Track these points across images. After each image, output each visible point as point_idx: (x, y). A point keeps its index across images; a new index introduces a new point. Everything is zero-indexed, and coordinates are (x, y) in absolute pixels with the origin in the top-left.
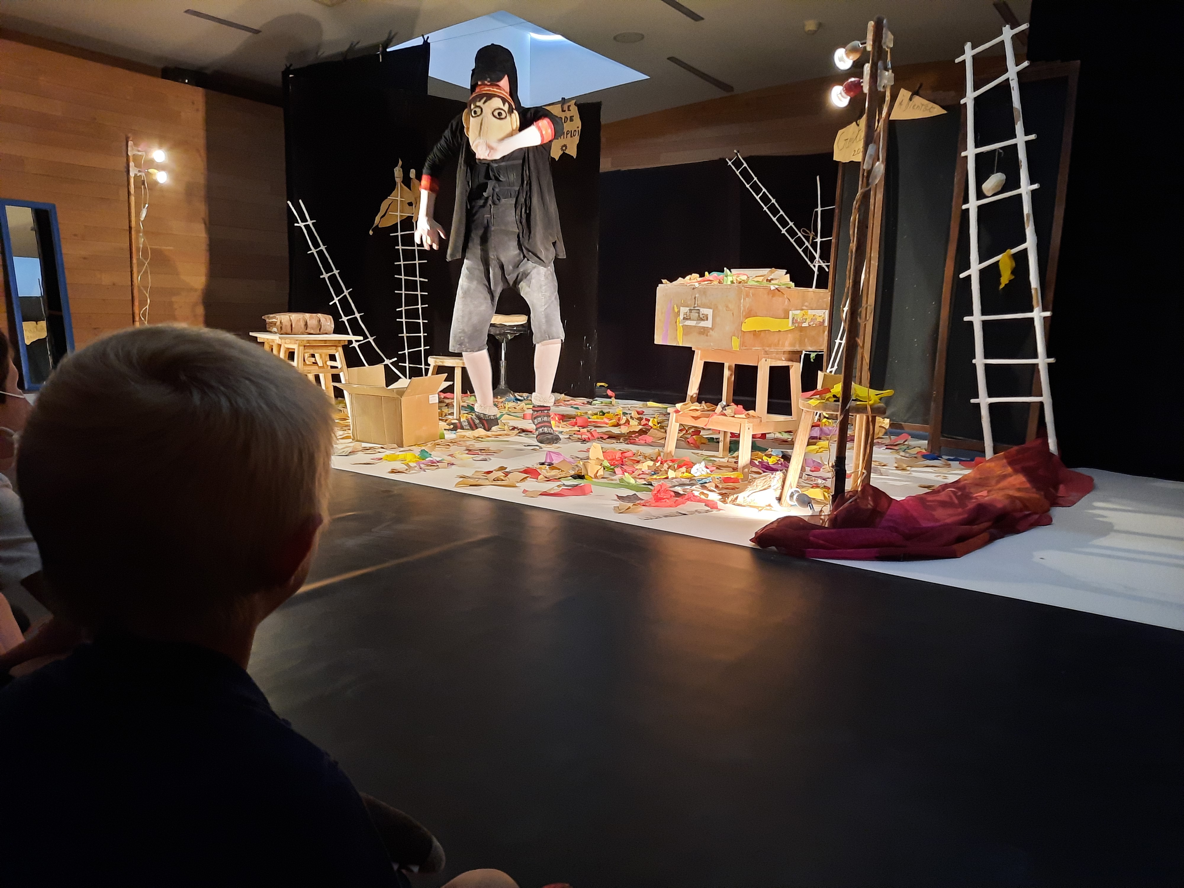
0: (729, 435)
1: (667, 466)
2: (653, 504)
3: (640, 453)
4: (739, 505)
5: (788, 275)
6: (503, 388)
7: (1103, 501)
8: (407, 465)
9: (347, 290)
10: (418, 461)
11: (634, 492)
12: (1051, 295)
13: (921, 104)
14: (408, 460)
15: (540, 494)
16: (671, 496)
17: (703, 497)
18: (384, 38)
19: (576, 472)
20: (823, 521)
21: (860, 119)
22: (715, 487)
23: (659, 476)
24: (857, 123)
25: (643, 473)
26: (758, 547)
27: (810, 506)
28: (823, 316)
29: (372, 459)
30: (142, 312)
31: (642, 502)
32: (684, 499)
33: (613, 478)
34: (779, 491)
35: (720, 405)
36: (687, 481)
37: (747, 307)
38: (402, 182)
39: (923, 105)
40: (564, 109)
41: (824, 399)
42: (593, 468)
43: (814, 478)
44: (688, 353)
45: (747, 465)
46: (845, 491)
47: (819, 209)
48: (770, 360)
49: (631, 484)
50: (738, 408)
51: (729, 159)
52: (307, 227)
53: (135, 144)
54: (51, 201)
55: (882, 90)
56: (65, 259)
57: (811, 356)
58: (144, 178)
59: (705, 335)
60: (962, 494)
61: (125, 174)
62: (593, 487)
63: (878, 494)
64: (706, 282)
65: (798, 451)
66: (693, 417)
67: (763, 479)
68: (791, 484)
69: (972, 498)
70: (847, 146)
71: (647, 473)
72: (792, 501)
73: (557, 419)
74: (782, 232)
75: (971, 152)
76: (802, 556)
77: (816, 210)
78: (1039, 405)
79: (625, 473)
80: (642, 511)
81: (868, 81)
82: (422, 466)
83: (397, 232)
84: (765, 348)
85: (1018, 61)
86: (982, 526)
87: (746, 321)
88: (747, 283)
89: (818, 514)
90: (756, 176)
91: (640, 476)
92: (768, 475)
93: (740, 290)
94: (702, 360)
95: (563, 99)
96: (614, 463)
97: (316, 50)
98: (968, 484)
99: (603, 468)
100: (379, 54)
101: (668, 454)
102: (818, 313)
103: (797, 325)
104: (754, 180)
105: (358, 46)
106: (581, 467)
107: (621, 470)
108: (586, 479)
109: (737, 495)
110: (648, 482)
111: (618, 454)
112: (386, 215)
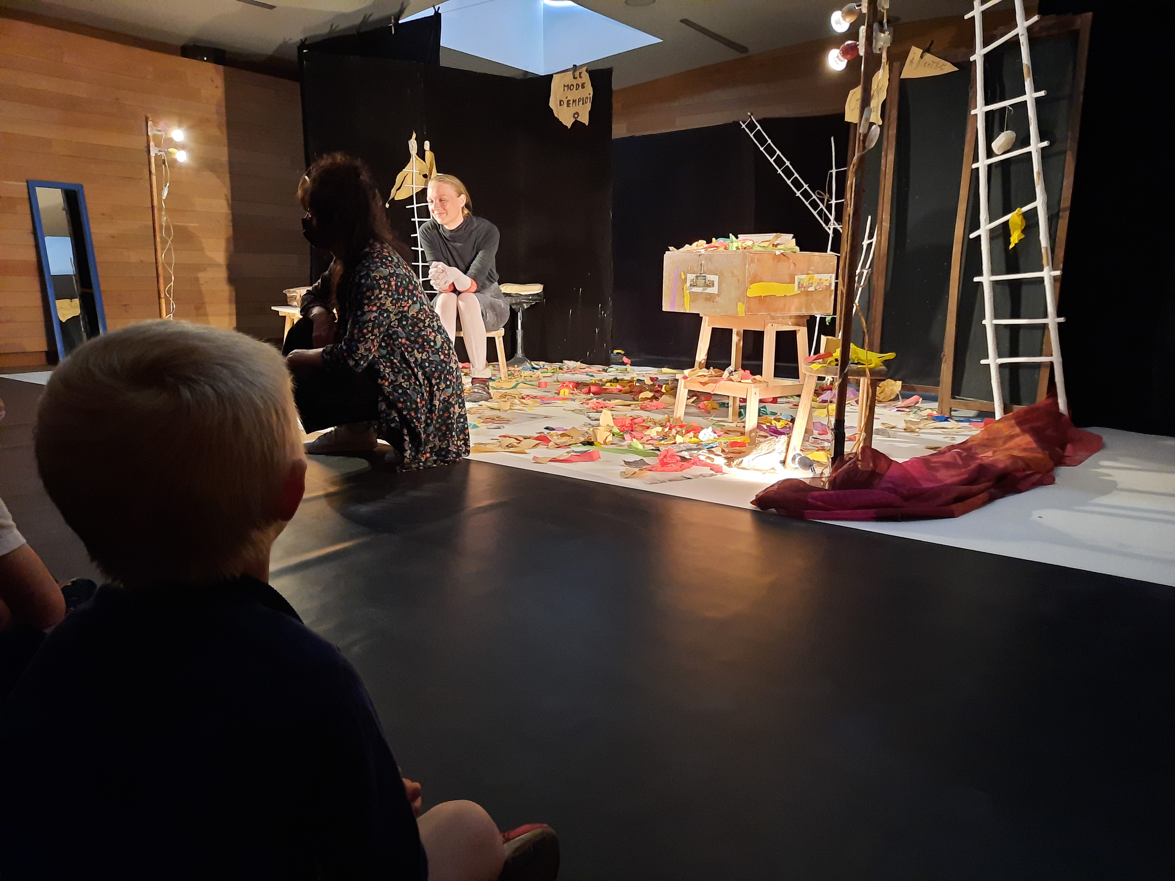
0: (738, 400)
1: (676, 432)
2: (659, 468)
3: (649, 419)
4: (743, 468)
5: (794, 240)
6: (520, 357)
7: (1110, 460)
11: (641, 458)
12: (1061, 253)
13: (932, 61)
15: (550, 460)
16: (677, 461)
17: (708, 461)
18: (397, 10)
19: (586, 439)
20: (824, 483)
22: (722, 451)
23: (667, 442)
25: (652, 439)
26: (759, 510)
27: (811, 468)
28: (830, 280)
30: (167, 289)
31: (649, 466)
32: (690, 463)
33: (622, 444)
34: (783, 455)
35: (728, 370)
36: (694, 446)
37: (752, 273)
38: (417, 154)
39: (934, 62)
40: (575, 77)
41: (826, 363)
42: (602, 435)
43: (820, 441)
44: (696, 320)
45: (754, 429)
46: (845, 454)
47: (834, 171)
48: (776, 325)
49: (639, 449)
50: (745, 373)
51: (743, 122)
53: (155, 123)
54: (78, 181)
55: (878, 52)
56: (94, 238)
57: (827, 320)
58: (164, 157)
59: (712, 301)
60: (967, 455)
61: (146, 154)
62: (601, 453)
63: (877, 455)
64: (713, 249)
65: (802, 414)
66: (700, 383)
67: (769, 443)
68: (794, 447)
69: (977, 459)
70: (858, 106)
71: (656, 438)
72: (796, 464)
73: (571, 387)
74: (797, 195)
75: (980, 110)
76: (801, 517)
77: (831, 171)
78: (1049, 365)
79: (633, 439)
80: (647, 475)
81: (864, 44)
83: (413, 204)
84: (770, 313)
85: (1028, 16)
86: (982, 486)
87: (751, 286)
88: (752, 248)
89: (819, 476)
90: (769, 138)
91: (649, 442)
92: (772, 439)
93: (745, 256)
94: (709, 326)
95: (575, 66)
96: (624, 429)
97: (330, 24)
98: (975, 445)
99: (612, 434)
100: (391, 26)
101: (677, 419)
102: (824, 277)
103: (803, 289)
104: (768, 143)
105: (371, 19)
106: (591, 434)
107: (630, 436)
108: (595, 446)
109: (742, 459)
110: (656, 448)
111: (628, 421)
112: (402, 187)
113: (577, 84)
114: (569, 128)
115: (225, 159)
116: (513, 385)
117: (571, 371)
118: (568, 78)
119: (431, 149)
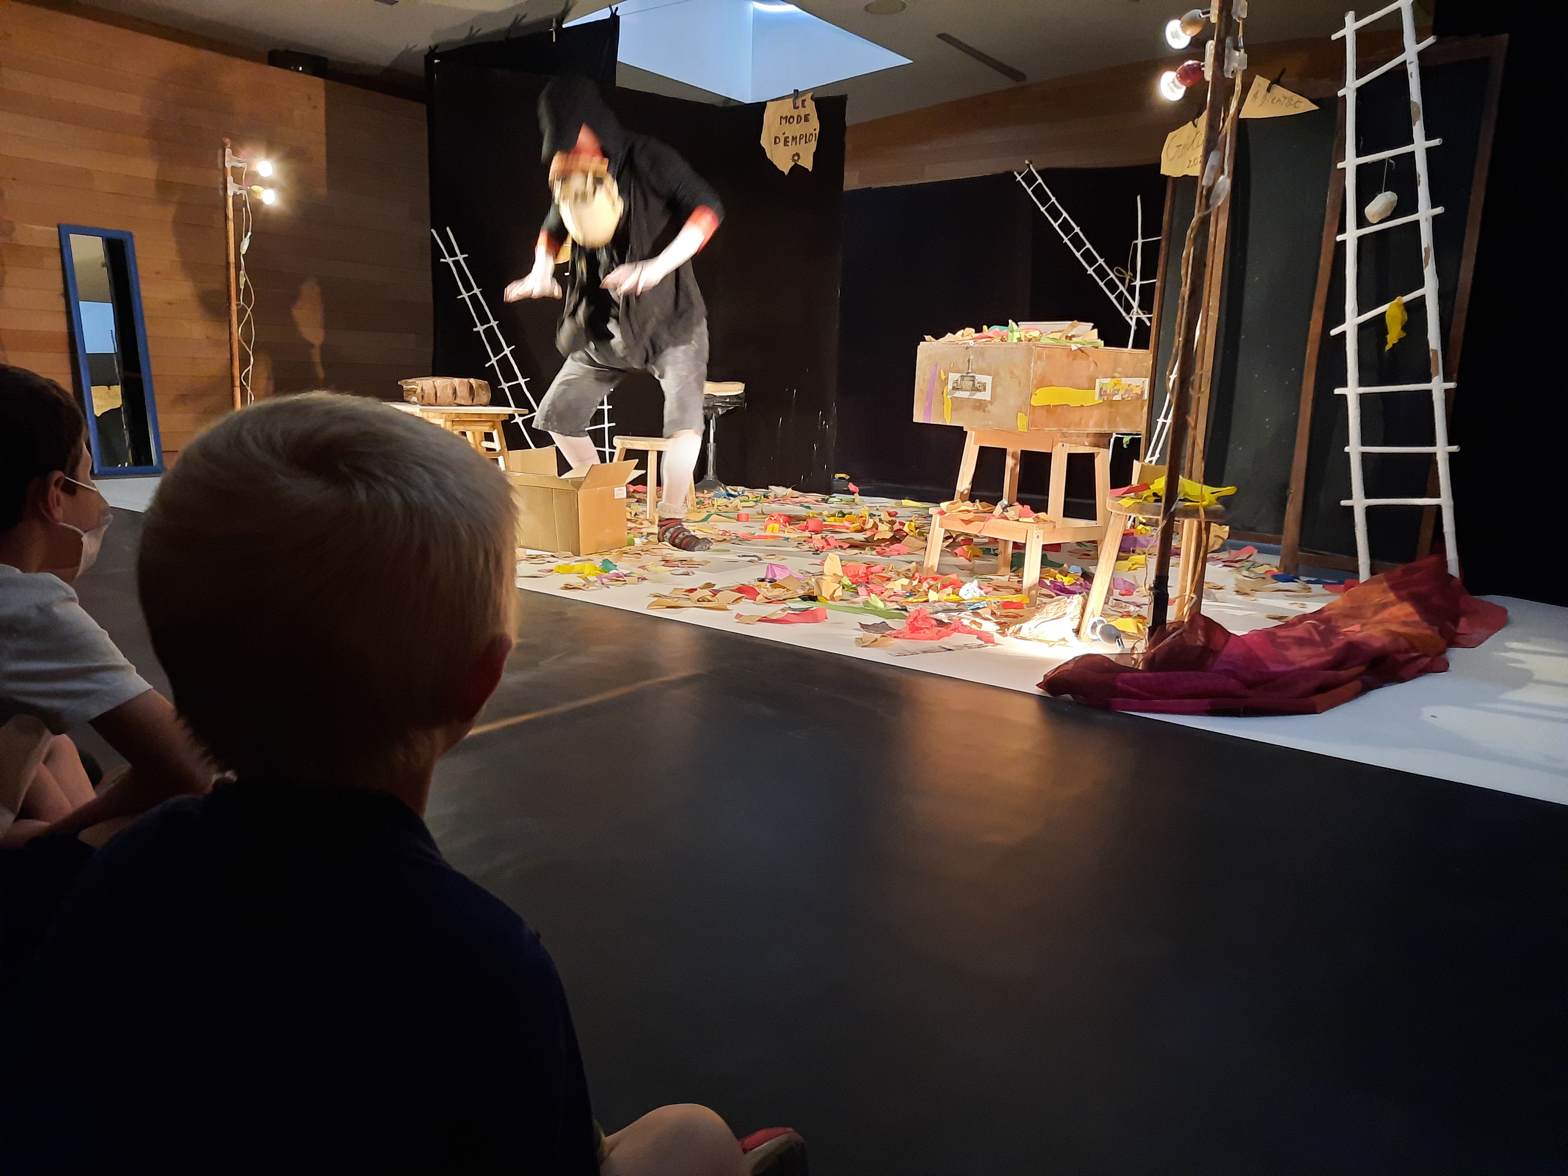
0: (1011, 545)
1: (928, 586)
2: (908, 635)
3: (891, 568)
4: (1023, 638)
5: (1096, 331)
6: (711, 479)
7: (1517, 640)
8: (585, 579)
9: (508, 347)
10: (600, 574)
11: (883, 620)
12: (1456, 362)
13: (1283, 96)
14: (586, 573)
15: (758, 619)
16: (932, 626)
17: (974, 626)
18: (558, 10)
19: (806, 592)
20: (1136, 661)
21: (1198, 117)
22: (992, 614)
23: (917, 599)
24: (1194, 123)
25: (895, 594)
26: (1048, 695)
27: (1118, 640)
28: (1141, 386)
29: (539, 571)
30: (243, 374)
31: (893, 632)
32: (949, 629)
33: (855, 600)
34: (1077, 621)
35: (1000, 504)
36: (954, 606)
37: (1038, 374)
39: (1285, 98)
40: (797, 105)
41: (1141, 499)
42: (829, 587)
43: (1124, 604)
44: (958, 435)
45: (1034, 585)
46: (1167, 622)
47: (1139, 242)
48: (1068, 444)
49: (879, 608)
50: (1024, 509)
51: (1018, 173)
52: (457, 263)
53: (234, 153)
54: (127, 228)
55: (1231, 77)
56: (146, 303)
57: (1124, 441)
58: (245, 198)
59: (981, 411)
60: (1325, 629)
62: (829, 612)
63: (1211, 626)
64: (984, 340)
65: (1104, 567)
66: (963, 520)
67: (1056, 605)
68: (1093, 612)
69: (1339, 634)
70: (1180, 155)
71: (900, 594)
72: (1094, 634)
73: (782, 521)
74: (1088, 273)
75: (1350, 162)
76: (1107, 708)
77: (1135, 242)
78: (1435, 509)
79: (871, 594)
80: (892, 644)
81: (1212, 64)
82: (605, 580)
84: (1061, 429)
85: (1420, 37)
86: (1352, 671)
87: (1037, 392)
88: (1039, 340)
89: (1129, 652)
90: (1054, 195)
91: (891, 599)
92: (1061, 599)
93: (1029, 351)
94: (976, 444)
95: (796, 91)
96: (857, 580)
97: (469, 27)
98: (1335, 615)
99: (841, 587)
100: (552, 31)
101: (929, 569)
102: (1135, 382)
103: (1105, 398)
104: (1052, 201)
105: (525, 21)
106: (813, 585)
107: (865, 590)
108: (819, 602)
109: (1020, 625)
110: (902, 607)
111: (862, 569)
113: (799, 116)
114: (786, 173)
116: (703, 516)
117: (780, 500)
118: (787, 108)
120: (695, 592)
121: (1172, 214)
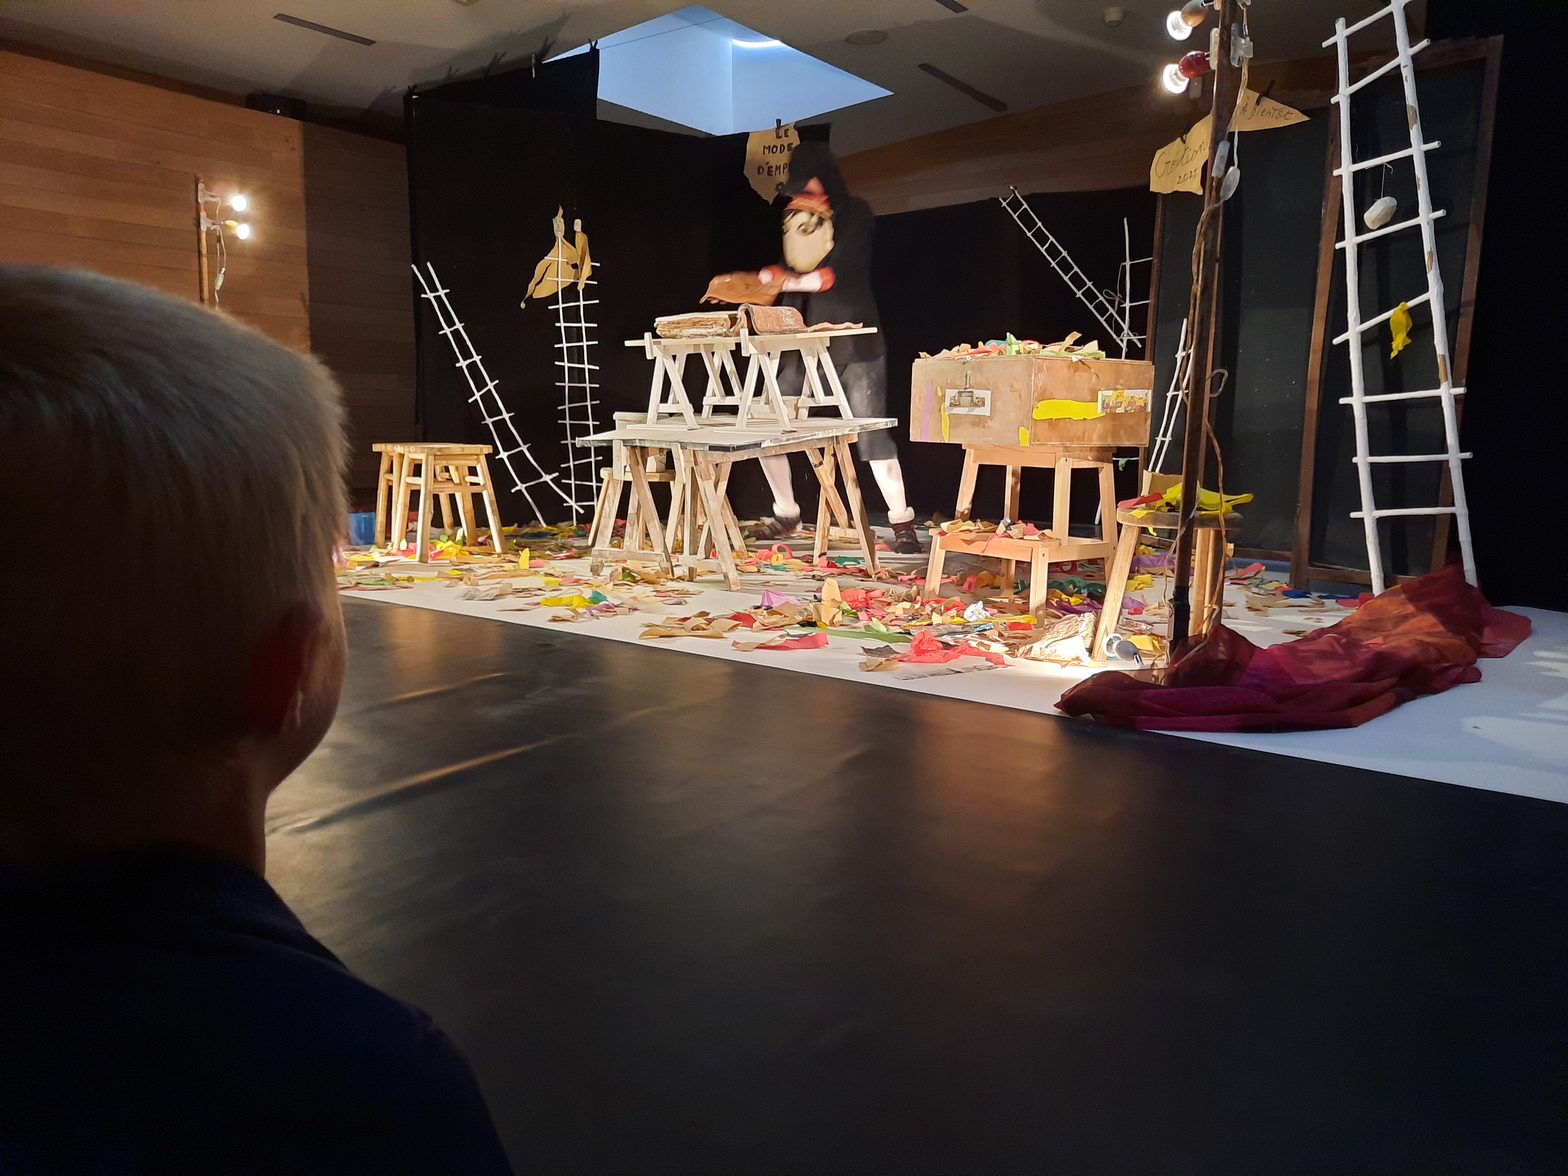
1: (931, 609)
2: (913, 658)
3: (891, 592)
4: (1033, 659)
7: (1545, 649)
8: (574, 611)
9: (492, 382)
10: (589, 606)
11: (885, 644)
12: (1463, 365)
13: (1273, 108)
14: (574, 605)
15: (755, 646)
16: (938, 648)
17: (981, 648)
18: (538, 47)
19: (805, 618)
20: (1157, 678)
21: (1187, 134)
22: (999, 636)
23: (920, 622)
24: (1182, 139)
25: (897, 618)
26: (1067, 715)
27: (1136, 658)
28: (1144, 398)
29: (526, 604)
31: (899, 656)
32: (956, 651)
33: (856, 625)
34: (1090, 640)
35: (1003, 523)
36: (959, 628)
37: (1040, 385)
38: (564, 237)
39: (1275, 110)
40: (780, 135)
41: (1154, 509)
42: (827, 613)
43: (1135, 622)
44: (955, 454)
45: (1041, 606)
46: (1189, 635)
47: (1128, 264)
48: (1071, 459)
49: (881, 632)
50: (1028, 527)
51: (1003, 199)
52: (438, 299)
53: (208, 188)
55: (1237, 66)
57: (1120, 463)
58: (220, 233)
59: (981, 426)
60: (1347, 642)
61: (195, 227)
62: (829, 637)
63: (1235, 638)
64: (983, 354)
65: (1117, 582)
66: (964, 540)
67: (1065, 625)
68: (1106, 629)
69: (1362, 647)
70: (1169, 172)
71: (902, 618)
72: (1110, 651)
74: (1077, 296)
75: (1346, 169)
76: (1131, 727)
77: (1124, 264)
78: (1449, 519)
79: (872, 618)
80: (898, 668)
81: (1217, 53)
82: (594, 611)
83: (558, 304)
84: (1064, 443)
85: (1413, 40)
86: (1385, 683)
87: (1038, 405)
88: (1038, 352)
89: (1149, 669)
90: (1040, 220)
91: (894, 623)
92: (1073, 617)
93: (1030, 364)
94: (976, 463)
95: (779, 124)
96: (856, 605)
97: (448, 66)
98: (1354, 628)
99: (840, 612)
100: (532, 68)
101: (930, 592)
102: (1139, 394)
103: (1108, 411)
104: (1038, 226)
105: (503, 60)
106: (812, 611)
107: (866, 615)
108: (819, 627)
109: (1031, 645)
110: (904, 630)
111: (861, 594)
112: (543, 280)
113: (781, 145)
114: (769, 201)
115: (303, 244)
118: (770, 139)
119: (584, 230)
120: (689, 621)
121: (1163, 231)
